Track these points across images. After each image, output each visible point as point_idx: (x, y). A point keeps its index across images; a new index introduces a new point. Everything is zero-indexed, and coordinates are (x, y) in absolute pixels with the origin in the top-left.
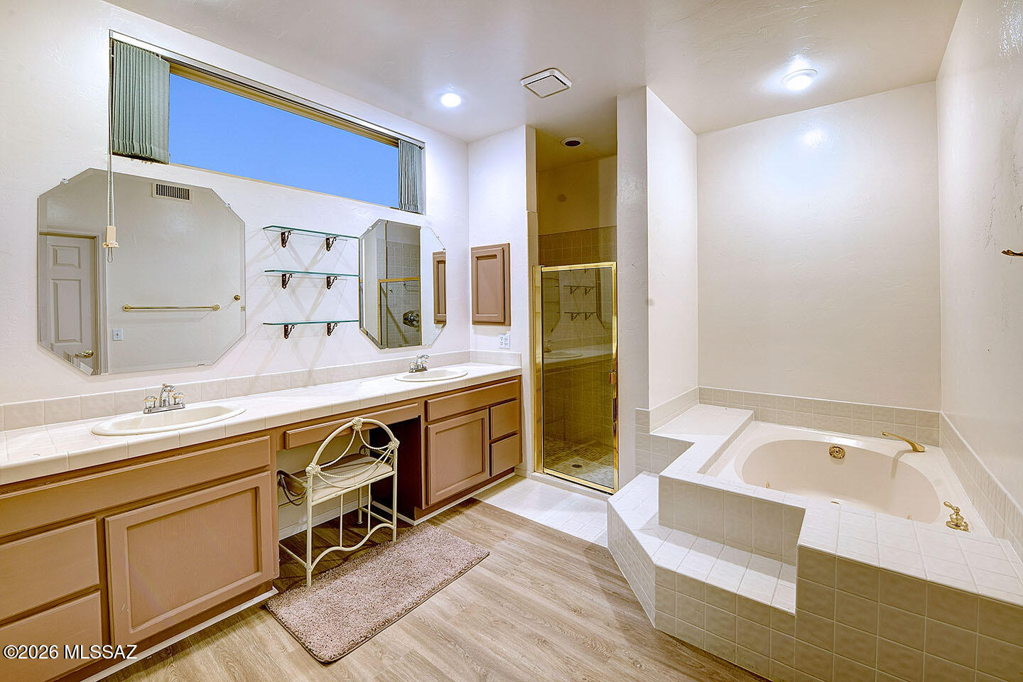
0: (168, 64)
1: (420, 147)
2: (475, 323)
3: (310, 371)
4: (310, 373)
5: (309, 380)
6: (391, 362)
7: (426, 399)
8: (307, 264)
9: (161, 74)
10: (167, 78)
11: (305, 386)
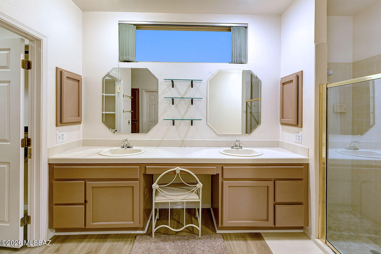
0: (135, 26)
1: (245, 27)
2: (282, 124)
3: (183, 140)
4: (183, 141)
5: (182, 144)
6: (224, 141)
7: (223, 165)
8: (182, 95)
9: (133, 30)
10: (135, 31)
11: (181, 146)
